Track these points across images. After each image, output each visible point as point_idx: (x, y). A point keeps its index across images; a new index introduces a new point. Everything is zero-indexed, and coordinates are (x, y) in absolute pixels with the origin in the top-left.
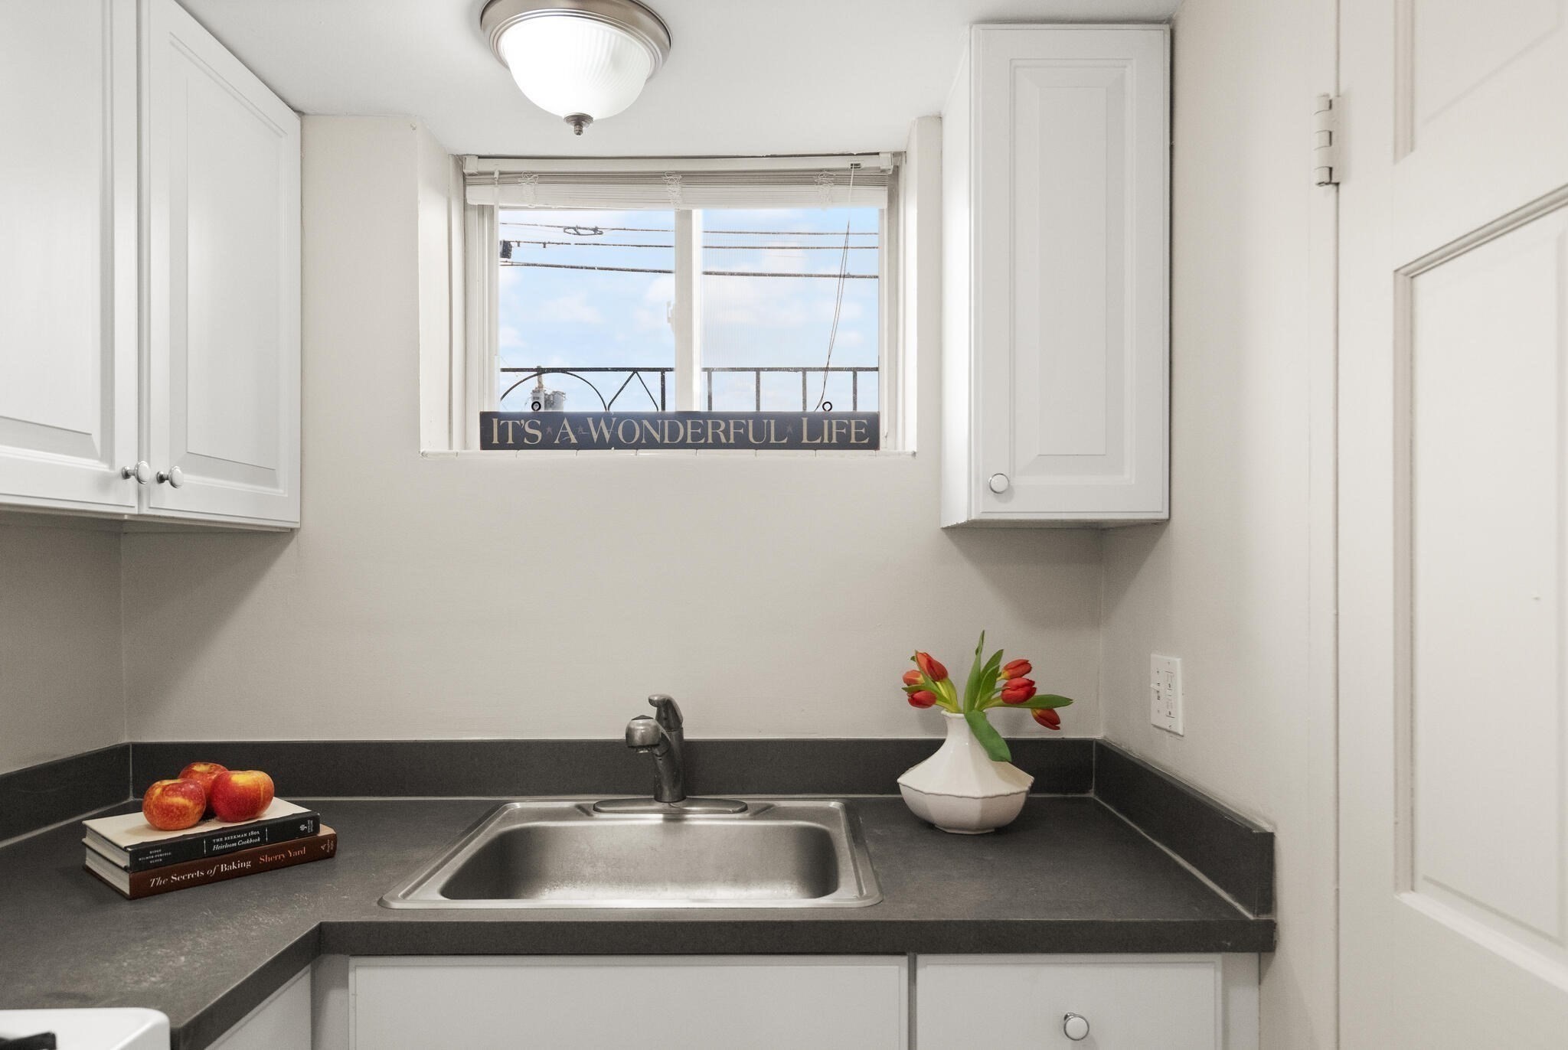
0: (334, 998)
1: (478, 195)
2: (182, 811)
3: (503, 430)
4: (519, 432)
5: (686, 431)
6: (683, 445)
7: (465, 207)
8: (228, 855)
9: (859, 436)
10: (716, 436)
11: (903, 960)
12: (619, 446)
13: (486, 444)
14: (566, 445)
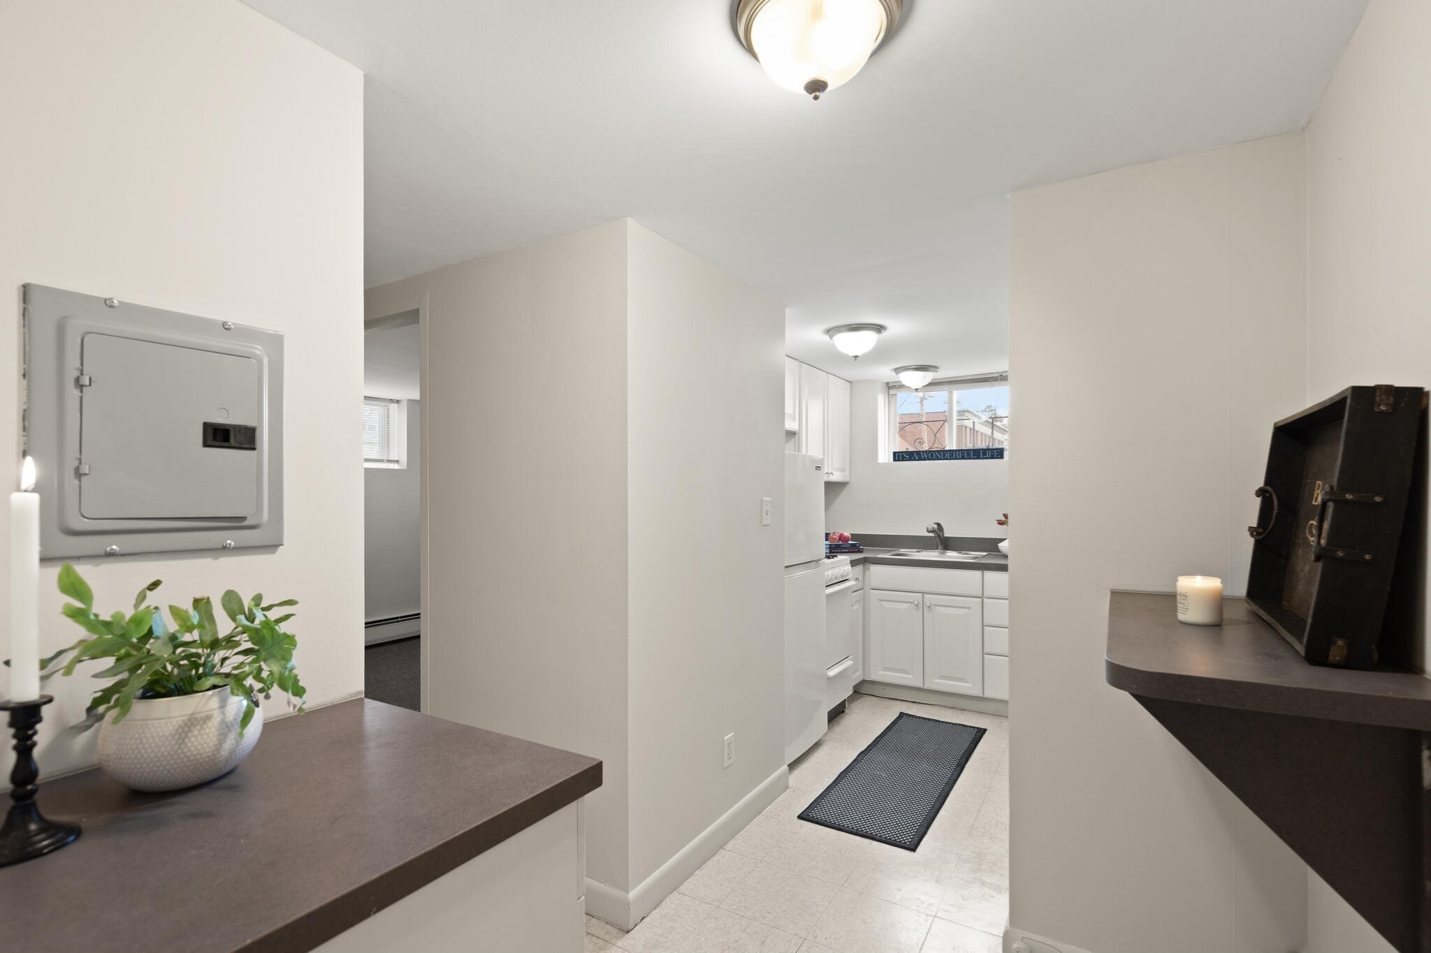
0: (867, 573)
1: (892, 392)
2: (836, 539)
3: (899, 456)
4: (903, 456)
5: (948, 455)
6: (947, 459)
7: (889, 394)
8: (844, 548)
9: (998, 455)
10: (956, 456)
11: (981, 572)
12: (929, 459)
13: (895, 460)
14: (915, 460)
